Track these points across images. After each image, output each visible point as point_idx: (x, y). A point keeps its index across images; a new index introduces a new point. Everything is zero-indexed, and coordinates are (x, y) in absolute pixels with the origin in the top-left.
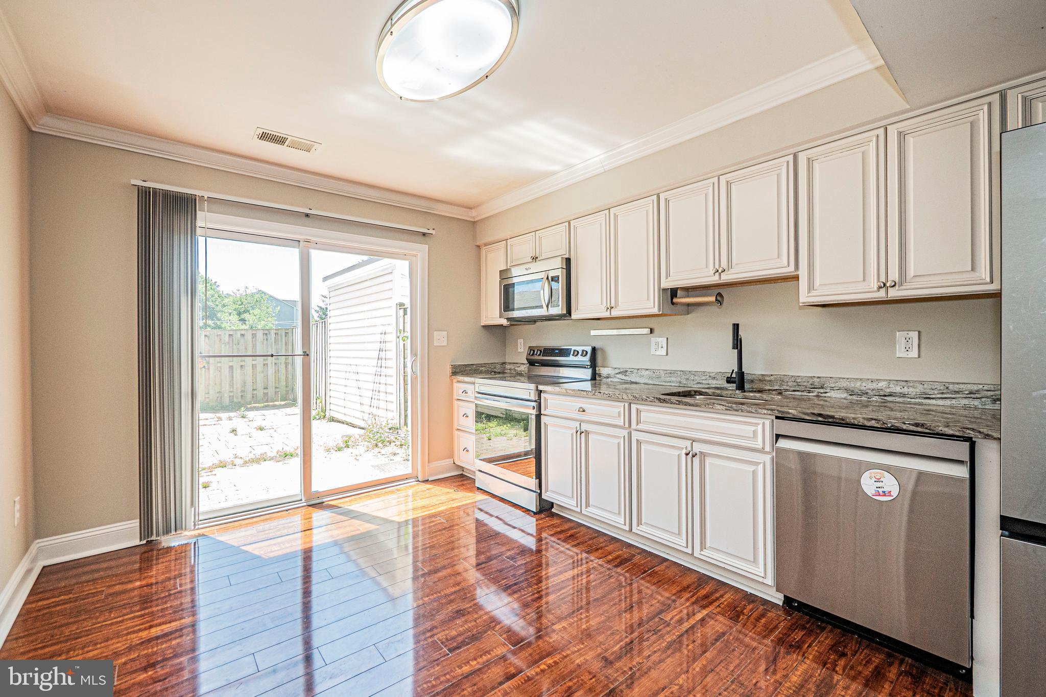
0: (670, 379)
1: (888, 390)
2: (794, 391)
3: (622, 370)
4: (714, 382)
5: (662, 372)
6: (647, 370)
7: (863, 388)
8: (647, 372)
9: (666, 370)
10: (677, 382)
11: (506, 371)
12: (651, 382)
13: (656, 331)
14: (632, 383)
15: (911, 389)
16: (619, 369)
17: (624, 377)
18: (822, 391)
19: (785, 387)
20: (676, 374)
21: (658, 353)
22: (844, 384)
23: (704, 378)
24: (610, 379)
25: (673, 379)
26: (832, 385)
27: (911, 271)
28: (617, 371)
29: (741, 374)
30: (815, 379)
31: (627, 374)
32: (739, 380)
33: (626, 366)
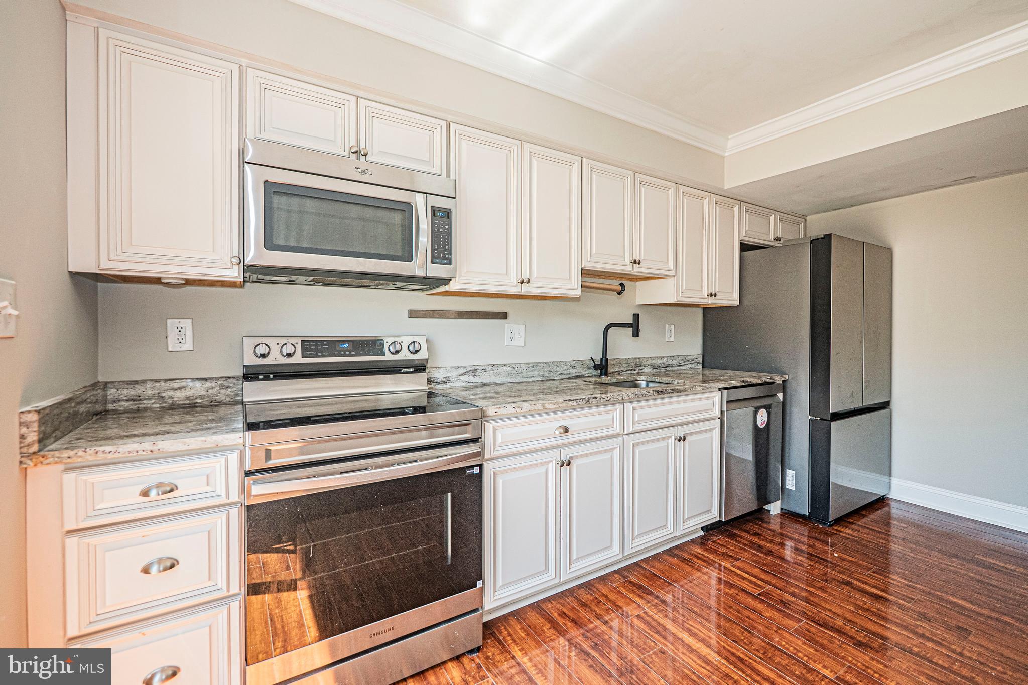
0: (532, 373)
1: (667, 363)
2: (627, 371)
3: (468, 369)
4: (574, 371)
5: (523, 366)
6: (505, 365)
7: (658, 363)
8: (506, 368)
9: (528, 364)
10: (539, 376)
11: (110, 407)
12: (509, 380)
13: (510, 316)
14: (484, 385)
15: (675, 362)
16: (465, 368)
17: (471, 379)
18: (640, 368)
19: (622, 369)
20: (538, 367)
21: (515, 343)
22: (650, 362)
23: (565, 368)
24: (448, 385)
25: (536, 373)
26: (645, 363)
28: (462, 371)
29: (605, 360)
30: (638, 360)
31: (477, 374)
32: (602, 367)
33: (471, 362)
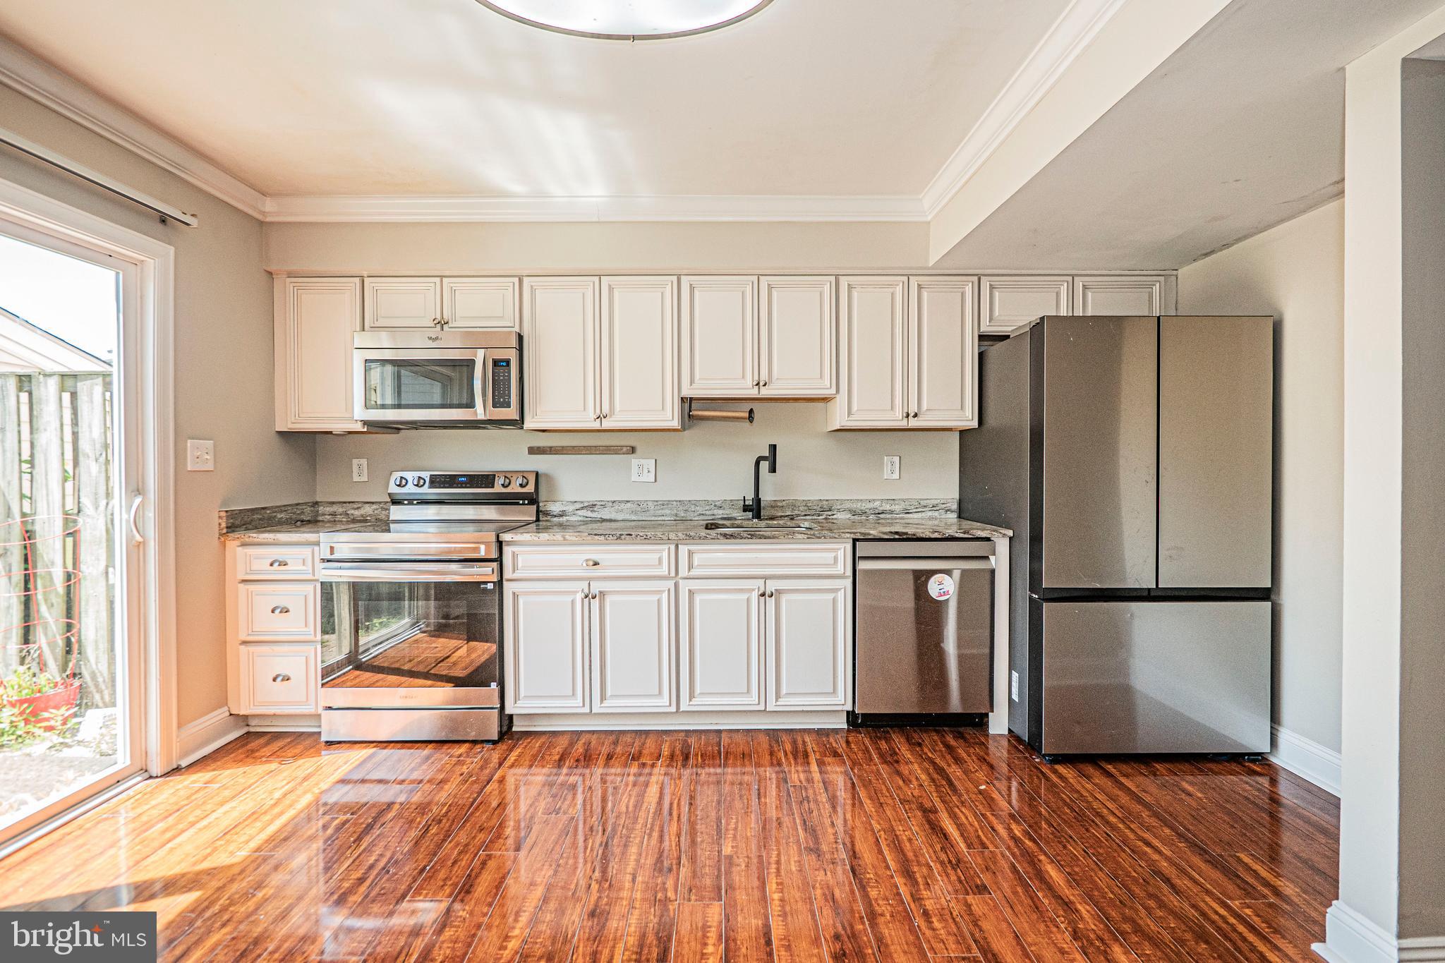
0: (663, 512)
1: (881, 508)
2: (806, 515)
3: (586, 504)
4: (721, 512)
5: (650, 504)
6: (628, 502)
7: (862, 508)
8: (629, 504)
9: (657, 501)
10: (671, 515)
11: (320, 518)
12: (634, 518)
13: (639, 450)
14: (603, 520)
15: (897, 507)
16: (582, 502)
17: (589, 514)
18: (830, 513)
19: (796, 512)
20: (670, 506)
21: (642, 479)
22: (848, 505)
23: (707, 508)
24: (565, 518)
25: (668, 512)
26: (839, 507)
27: (925, 406)
28: (578, 506)
29: (758, 500)
30: (824, 502)
31: (595, 509)
32: (755, 508)
33: (591, 498)
